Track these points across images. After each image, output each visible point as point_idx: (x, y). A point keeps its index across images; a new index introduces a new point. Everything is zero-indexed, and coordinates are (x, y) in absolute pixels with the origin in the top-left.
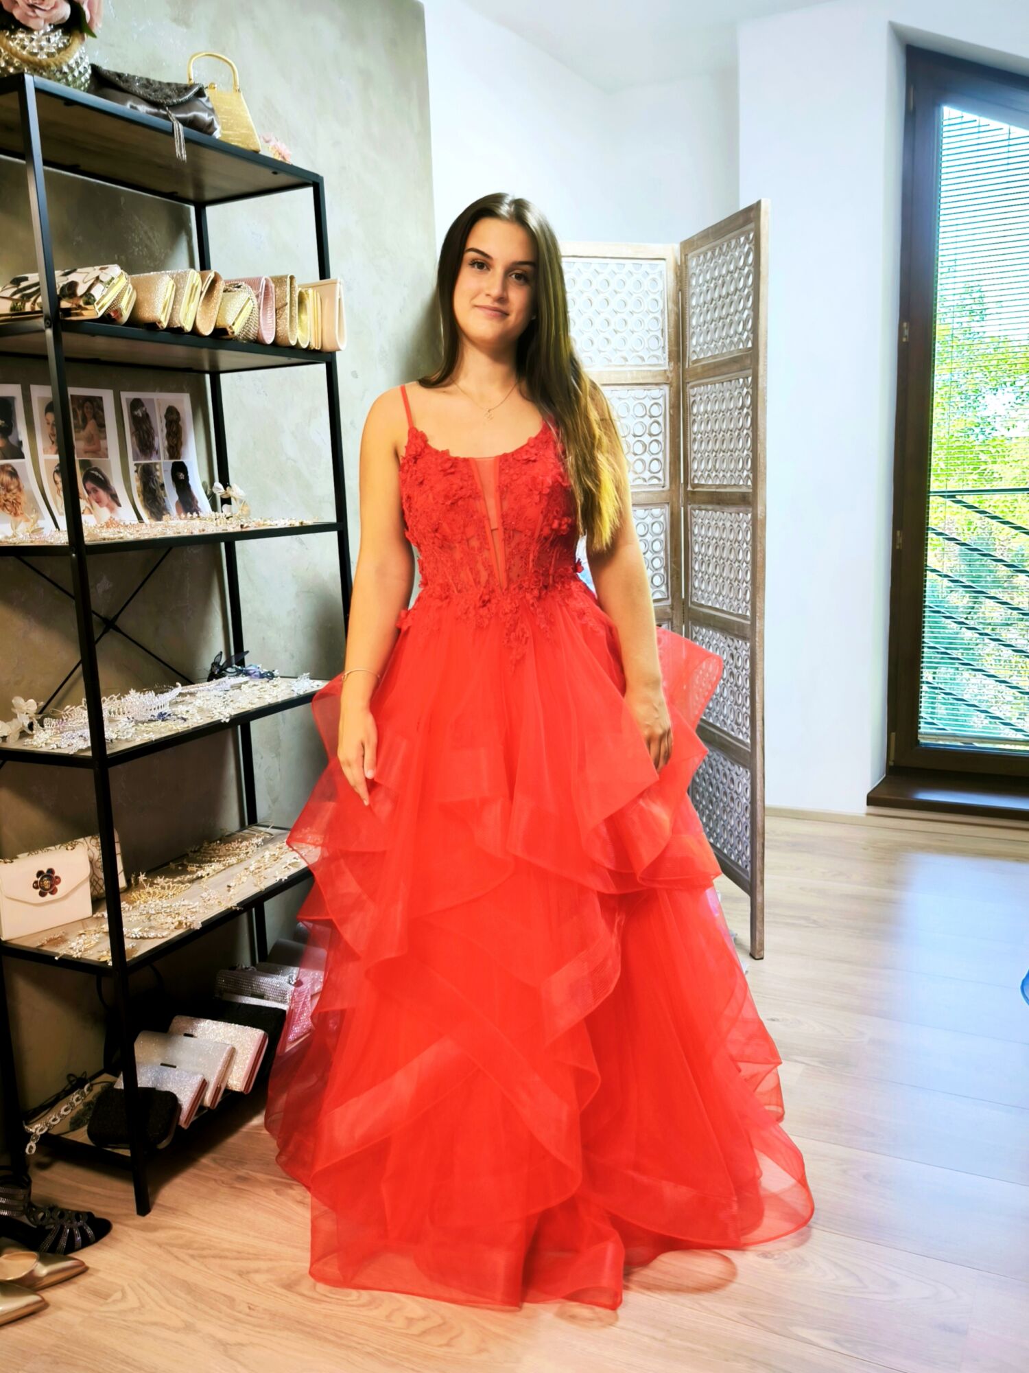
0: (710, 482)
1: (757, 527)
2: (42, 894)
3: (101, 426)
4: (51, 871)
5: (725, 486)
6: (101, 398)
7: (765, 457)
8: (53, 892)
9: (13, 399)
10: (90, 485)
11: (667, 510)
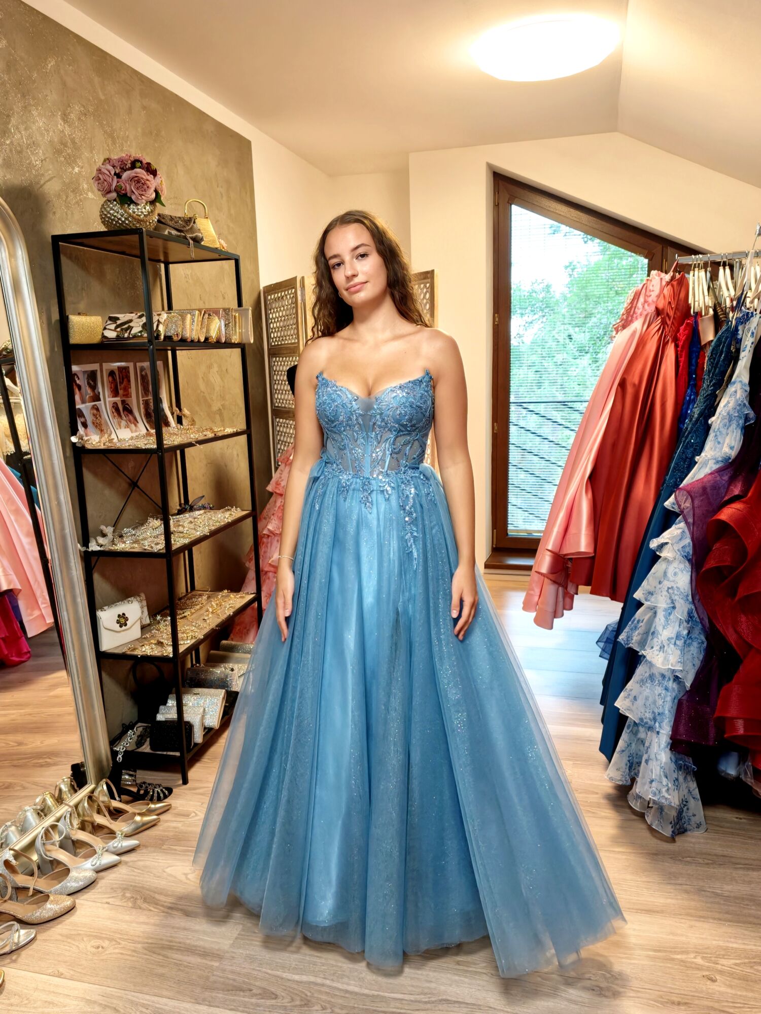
2: (121, 626)
3: (129, 381)
4: (124, 614)
6: (129, 367)
8: (126, 625)
9: (97, 370)
10: (126, 413)
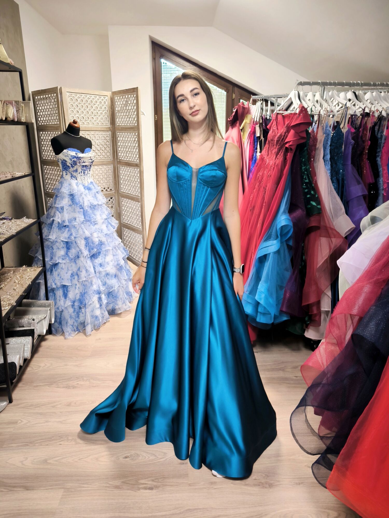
0: (125, 159)
1: (141, 173)
5: (131, 161)
7: (142, 155)
11: (112, 166)
